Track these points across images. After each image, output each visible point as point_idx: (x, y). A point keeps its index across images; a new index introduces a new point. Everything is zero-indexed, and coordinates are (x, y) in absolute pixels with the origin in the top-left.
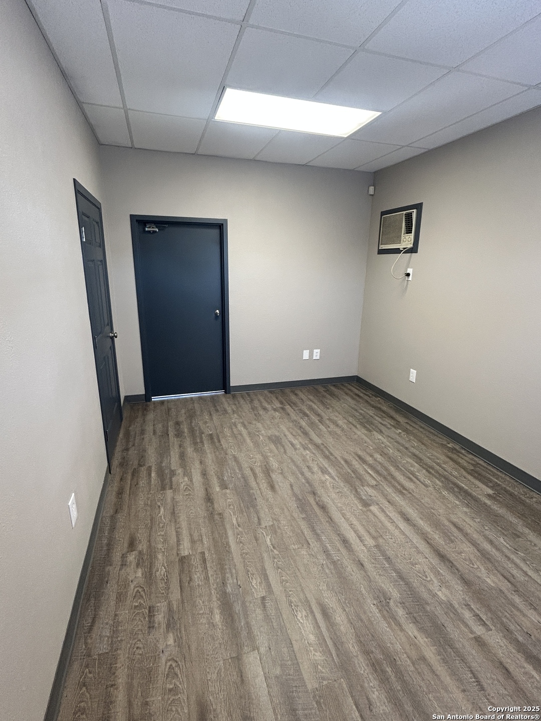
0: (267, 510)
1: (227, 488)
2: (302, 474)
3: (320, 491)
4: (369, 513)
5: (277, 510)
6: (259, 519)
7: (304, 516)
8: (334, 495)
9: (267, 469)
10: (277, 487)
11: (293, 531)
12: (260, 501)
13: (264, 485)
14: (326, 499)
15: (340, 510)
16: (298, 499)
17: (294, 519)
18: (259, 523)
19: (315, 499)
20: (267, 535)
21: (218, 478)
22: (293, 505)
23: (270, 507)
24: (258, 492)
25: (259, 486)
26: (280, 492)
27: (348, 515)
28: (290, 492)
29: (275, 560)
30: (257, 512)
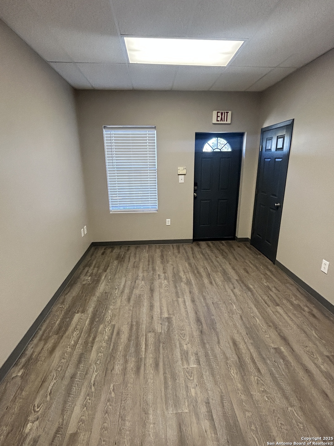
0: (237, 324)
1: (275, 348)
2: (207, 355)
3: (196, 334)
4: (171, 312)
5: (231, 324)
6: (242, 319)
7: (212, 317)
8: (188, 328)
9: (241, 367)
10: (231, 344)
11: (220, 309)
12: (244, 333)
13: (242, 346)
14: (194, 326)
15: (188, 317)
16: (215, 329)
17: (219, 316)
18: (241, 317)
19: (202, 327)
20: (236, 310)
21: (288, 361)
22: (219, 326)
23: (235, 326)
24: (246, 341)
25: (248, 348)
26: (229, 337)
27: (184, 314)
28: (220, 336)
29: (230, 298)
30: (244, 323)
